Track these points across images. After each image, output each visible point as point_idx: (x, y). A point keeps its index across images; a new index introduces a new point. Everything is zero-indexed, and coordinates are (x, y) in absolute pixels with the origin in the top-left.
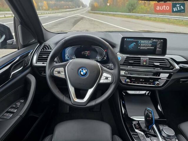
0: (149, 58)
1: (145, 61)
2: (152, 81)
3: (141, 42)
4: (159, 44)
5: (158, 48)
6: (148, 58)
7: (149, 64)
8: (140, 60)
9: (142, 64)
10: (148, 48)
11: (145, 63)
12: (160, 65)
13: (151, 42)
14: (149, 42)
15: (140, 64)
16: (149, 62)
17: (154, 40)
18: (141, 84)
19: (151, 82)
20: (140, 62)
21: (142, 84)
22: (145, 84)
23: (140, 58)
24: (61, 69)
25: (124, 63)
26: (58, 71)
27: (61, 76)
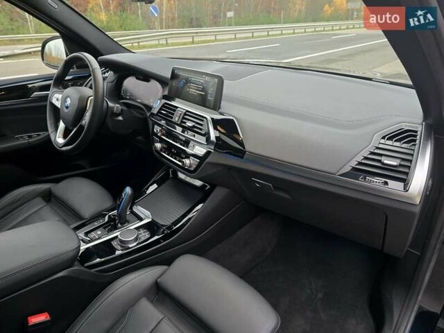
0: (187, 111)
1: (179, 115)
3: (191, 79)
4: (212, 86)
5: (209, 96)
6: (185, 111)
7: (182, 122)
8: (176, 111)
10: (198, 92)
11: (177, 119)
13: (203, 81)
14: (200, 81)
15: (172, 118)
16: (183, 118)
17: (207, 78)
20: (174, 114)
21: (172, 157)
23: (177, 107)
24: (60, 96)
25: (159, 112)
26: (57, 98)
27: (58, 104)
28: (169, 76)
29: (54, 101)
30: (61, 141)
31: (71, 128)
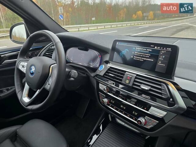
0: (137, 75)
1: (129, 78)
2: (136, 114)
3: (135, 49)
4: (164, 54)
5: (160, 62)
6: (135, 75)
7: (134, 84)
8: (124, 74)
9: (123, 82)
10: (145, 59)
11: (127, 82)
12: (150, 90)
13: (150, 50)
14: (148, 50)
16: (135, 81)
17: (156, 47)
18: (120, 111)
19: (134, 115)
20: (123, 77)
21: (122, 112)
22: (125, 114)
23: (125, 72)
24: (25, 64)
25: (105, 74)
26: (23, 65)
27: (24, 70)
28: (110, 46)
29: (20, 68)
30: (26, 100)
31: (35, 90)
